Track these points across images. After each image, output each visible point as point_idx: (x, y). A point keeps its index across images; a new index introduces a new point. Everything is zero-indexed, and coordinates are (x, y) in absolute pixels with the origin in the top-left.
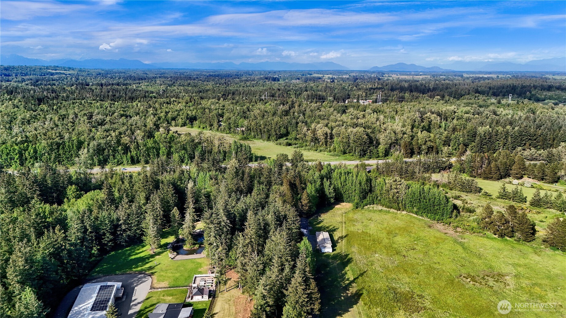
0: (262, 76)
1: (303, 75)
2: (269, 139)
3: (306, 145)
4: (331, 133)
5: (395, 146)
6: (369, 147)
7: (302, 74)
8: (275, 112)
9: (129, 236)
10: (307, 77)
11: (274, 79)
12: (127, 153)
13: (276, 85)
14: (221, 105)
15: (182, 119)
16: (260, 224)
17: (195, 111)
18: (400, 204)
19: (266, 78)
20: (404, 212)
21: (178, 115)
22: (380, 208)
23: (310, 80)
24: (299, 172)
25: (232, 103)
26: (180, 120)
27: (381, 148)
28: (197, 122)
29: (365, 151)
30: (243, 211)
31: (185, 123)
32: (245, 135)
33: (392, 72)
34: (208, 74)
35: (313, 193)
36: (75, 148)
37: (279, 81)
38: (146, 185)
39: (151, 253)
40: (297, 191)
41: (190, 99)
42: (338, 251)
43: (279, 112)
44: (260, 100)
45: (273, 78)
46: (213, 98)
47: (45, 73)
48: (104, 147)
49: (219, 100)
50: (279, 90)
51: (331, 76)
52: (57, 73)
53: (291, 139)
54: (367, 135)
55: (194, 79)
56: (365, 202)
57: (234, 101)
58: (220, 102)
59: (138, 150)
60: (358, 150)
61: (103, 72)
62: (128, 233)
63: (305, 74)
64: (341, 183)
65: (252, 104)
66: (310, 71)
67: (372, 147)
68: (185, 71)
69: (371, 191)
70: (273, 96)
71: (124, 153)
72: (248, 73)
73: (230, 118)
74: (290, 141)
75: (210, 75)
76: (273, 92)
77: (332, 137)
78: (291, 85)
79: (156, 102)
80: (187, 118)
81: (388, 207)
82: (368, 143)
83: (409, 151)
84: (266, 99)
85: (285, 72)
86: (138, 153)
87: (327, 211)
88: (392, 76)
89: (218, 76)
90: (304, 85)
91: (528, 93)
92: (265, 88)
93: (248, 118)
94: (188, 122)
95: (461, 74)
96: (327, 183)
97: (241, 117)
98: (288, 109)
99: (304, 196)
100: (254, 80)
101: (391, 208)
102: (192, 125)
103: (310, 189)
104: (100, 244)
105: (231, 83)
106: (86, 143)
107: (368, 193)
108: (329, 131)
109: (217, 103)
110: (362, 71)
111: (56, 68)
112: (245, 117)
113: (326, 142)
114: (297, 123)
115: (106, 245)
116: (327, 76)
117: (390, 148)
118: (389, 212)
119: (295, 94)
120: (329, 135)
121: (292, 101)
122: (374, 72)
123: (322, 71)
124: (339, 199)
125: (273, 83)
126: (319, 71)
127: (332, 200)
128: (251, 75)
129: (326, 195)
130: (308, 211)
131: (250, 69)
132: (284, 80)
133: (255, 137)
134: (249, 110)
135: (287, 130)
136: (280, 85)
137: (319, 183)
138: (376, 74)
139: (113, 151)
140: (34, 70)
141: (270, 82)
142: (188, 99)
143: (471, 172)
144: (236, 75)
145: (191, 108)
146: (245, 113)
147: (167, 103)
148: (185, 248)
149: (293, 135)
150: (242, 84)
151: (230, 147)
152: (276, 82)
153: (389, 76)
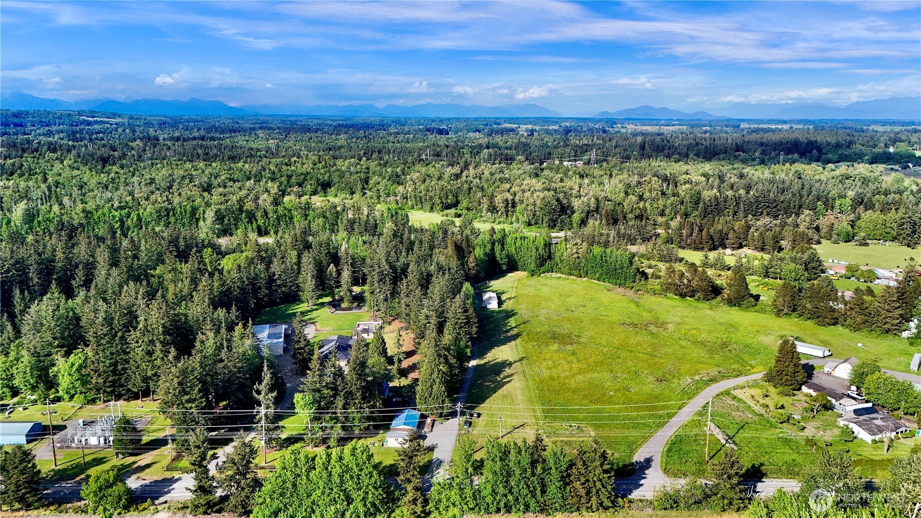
0: (421, 127)
1: (487, 125)
2: (432, 209)
3: (481, 216)
4: (513, 200)
5: (593, 215)
6: (559, 216)
7: (485, 123)
8: (441, 176)
9: (283, 292)
10: (492, 128)
11: (441, 132)
12: (252, 223)
13: (442, 140)
14: (364, 167)
15: (311, 184)
16: (422, 273)
17: (328, 174)
18: (582, 272)
19: (428, 130)
20: (586, 279)
21: (305, 180)
22: (559, 275)
23: (497, 132)
24: (467, 237)
25: (380, 165)
26: (309, 186)
27: (576, 217)
28: (333, 189)
29: (554, 222)
30: (404, 265)
31: (316, 190)
32: (400, 205)
33: (629, 120)
34: (334, 124)
35: (482, 256)
36: (188, 215)
37: (448, 134)
38: (296, 245)
39: (309, 309)
40: (463, 253)
41: (319, 159)
42: (504, 307)
43: (446, 177)
44: (420, 161)
45: (439, 129)
46: (351, 158)
47: (77, 122)
48: (225, 213)
49: (360, 161)
50: (447, 146)
51: (530, 127)
52: (96, 122)
53: (462, 210)
54: (557, 201)
55: (316, 132)
56: (542, 269)
57: (382, 162)
58: (362, 163)
59: (267, 218)
60: (546, 219)
61: (168, 120)
62: (283, 289)
63: (489, 124)
64: (516, 249)
65: (408, 165)
66: (498, 118)
67: (564, 217)
68: (297, 118)
69: (550, 257)
70: (438, 155)
71: (248, 222)
72: (399, 122)
73: (379, 183)
74: (459, 212)
75: (339, 125)
76: (438, 150)
77: (514, 205)
78: (467, 141)
79: (270, 162)
80: (318, 185)
81: (568, 275)
82: (558, 210)
83: (611, 221)
84: (427, 159)
85: (458, 119)
86: (267, 222)
87: (498, 279)
88: (628, 127)
89: (352, 126)
90: (486, 139)
91: (815, 151)
92: (426, 144)
93: (402, 184)
94: (319, 188)
95: (737, 124)
96: (498, 248)
97: (394, 183)
98: (459, 172)
99: (471, 259)
100: (409, 133)
101: (571, 275)
102: (325, 193)
103: (479, 252)
104: (256, 298)
105: (374, 138)
106: (201, 209)
107: (546, 260)
108: (510, 197)
109: (358, 164)
110: (581, 119)
111: (92, 114)
112: (398, 183)
113: (507, 212)
114: (470, 189)
115: (262, 299)
116: (523, 127)
117: (587, 217)
118: (568, 279)
119: (471, 152)
120: (510, 202)
121: (466, 162)
122: (600, 121)
123: (517, 119)
124: (513, 267)
125: (438, 136)
126: (513, 119)
127: (504, 267)
128: (404, 125)
129: (497, 261)
130: (475, 275)
131: (402, 115)
132: (456, 133)
133: (413, 208)
134: (403, 174)
135: (457, 198)
136: (450, 140)
137: (489, 247)
138: (602, 124)
139: (234, 220)
140: (60, 118)
141: (434, 136)
142: (316, 158)
143: (680, 243)
144: (380, 125)
145: (322, 171)
146: (399, 176)
147: (286, 164)
148: (343, 306)
149: (464, 204)
150: (391, 138)
151: (382, 215)
152: (443, 136)
153: (622, 127)
